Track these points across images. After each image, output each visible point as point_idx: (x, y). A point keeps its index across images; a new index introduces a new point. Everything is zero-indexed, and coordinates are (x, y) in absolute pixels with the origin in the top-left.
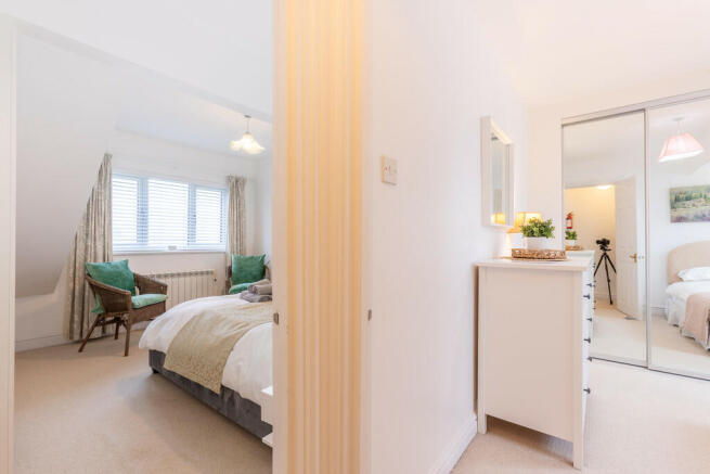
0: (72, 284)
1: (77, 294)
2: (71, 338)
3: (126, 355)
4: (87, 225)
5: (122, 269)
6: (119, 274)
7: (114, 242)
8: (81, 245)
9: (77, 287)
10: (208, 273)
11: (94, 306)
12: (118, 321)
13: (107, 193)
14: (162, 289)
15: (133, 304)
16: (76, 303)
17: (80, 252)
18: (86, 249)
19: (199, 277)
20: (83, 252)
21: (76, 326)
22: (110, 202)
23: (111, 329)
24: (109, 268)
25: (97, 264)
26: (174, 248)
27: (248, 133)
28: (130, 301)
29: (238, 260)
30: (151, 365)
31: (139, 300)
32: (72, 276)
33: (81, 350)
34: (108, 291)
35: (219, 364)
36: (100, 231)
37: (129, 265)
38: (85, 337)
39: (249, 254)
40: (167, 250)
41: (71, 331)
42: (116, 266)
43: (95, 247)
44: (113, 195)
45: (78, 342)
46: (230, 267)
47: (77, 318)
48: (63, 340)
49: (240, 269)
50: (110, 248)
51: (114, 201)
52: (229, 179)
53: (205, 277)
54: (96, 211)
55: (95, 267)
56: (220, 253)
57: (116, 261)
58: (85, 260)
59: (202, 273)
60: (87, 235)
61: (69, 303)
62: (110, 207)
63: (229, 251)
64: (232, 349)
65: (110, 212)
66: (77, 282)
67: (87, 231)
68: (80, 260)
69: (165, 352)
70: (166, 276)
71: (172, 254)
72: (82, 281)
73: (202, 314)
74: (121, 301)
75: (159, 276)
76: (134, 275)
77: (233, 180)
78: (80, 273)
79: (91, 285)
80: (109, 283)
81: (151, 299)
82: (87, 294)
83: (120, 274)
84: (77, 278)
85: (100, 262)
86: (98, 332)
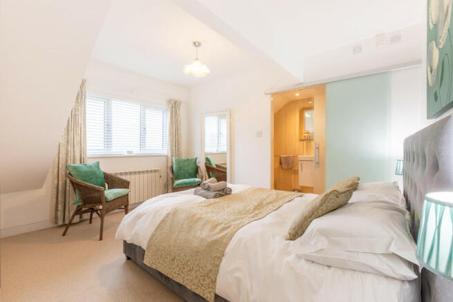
0: (56, 181)
1: (60, 188)
2: (56, 223)
3: (101, 239)
4: (68, 134)
5: (95, 169)
6: (92, 174)
7: (88, 148)
8: (63, 151)
9: (60, 183)
10: (155, 171)
11: (74, 200)
12: (92, 210)
13: (83, 109)
14: (125, 184)
15: (106, 198)
16: (60, 197)
17: (62, 156)
18: (67, 154)
19: (149, 175)
20: (64, 155)
21: (60, 214)
22: (85, 117)
23: (86, 216)
24: (85, 169)
25: (76, 165)
26: (132, 152)
27: (197, 59)
28: (103, 195)
29: (179, 162)
30: (125, 252)
31: (110, 194)
32: (56, 174)
33: (64, 235)
34: (86, 187)
35: (211, 271)
36: (77, 139)
37: (100, 166)
38: (67, 222)
39: (184, 157)
40: (126, 154)
41: (56, 217)
42: (90, 167)
43: (74, 151)
44: (87, 112)
45: (61, 226)
46: (172, 168)
47: (60, 207)
48: (50, 225)
49: (180, 168)
50: (85, 152)
51: (88, 117)
52: (170, 101)
53: (153, 174)
54: (74, 123)
55: (75, 168)
56: (163, 156)
57: (90, 162)
58: (67, 161)
59: (151, 171)
60: (68, 142)
61: (54, 196)
62: (85, 120)
63: (169, 155)
64: (223, 255)
65: (85, 125)
66: (60, 179)
67: (68, 139)
68: (62, 162)
69: (144, 247)
70: (126, 174)
71: (130, 157)
72: (64, 178)
73: (175, 213)
74: (96, 195)
75: (121, 174)
76: (104, 173)
77: (173, 102)
78: (62, 172)
79: (72, 183)
80: (86, 181)
81: (119, 193)
82: (68, 188)
83: (94, 173)
84: (60, 176)
85: (78, 164)
86: (77, 219)
